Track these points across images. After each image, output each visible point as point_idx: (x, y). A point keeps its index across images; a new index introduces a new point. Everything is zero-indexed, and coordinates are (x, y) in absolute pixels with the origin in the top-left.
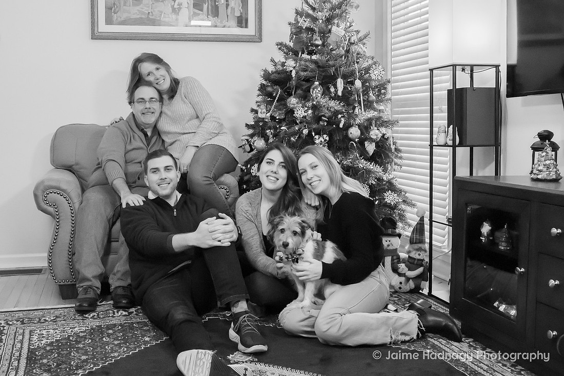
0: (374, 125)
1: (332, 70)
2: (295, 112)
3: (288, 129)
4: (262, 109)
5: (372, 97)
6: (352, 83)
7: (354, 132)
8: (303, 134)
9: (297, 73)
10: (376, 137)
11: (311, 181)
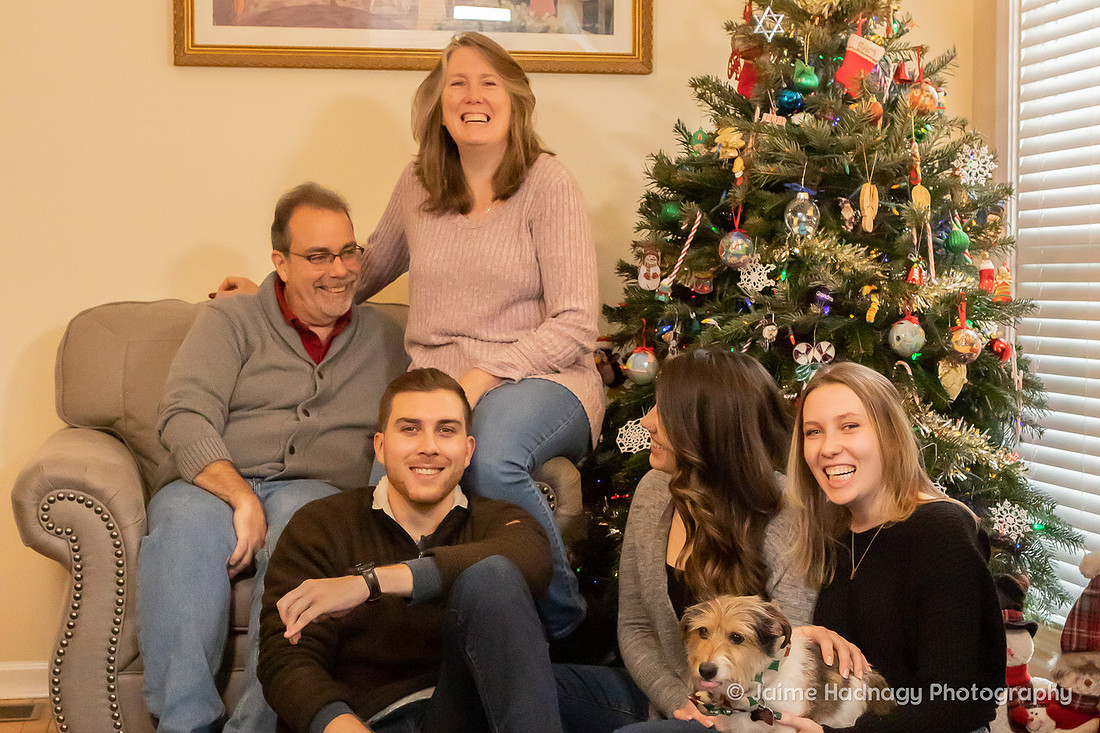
0: (964, 315)
1: (847, 161)
2: (742, 277)
3: (721, 323)
4: (649, 267)
5: (960, 235)
6: (904, 195)
7: (908, 336)
8: (763, 339)
9: (748, 166)
10: (969, 347)
11: (830, 462)
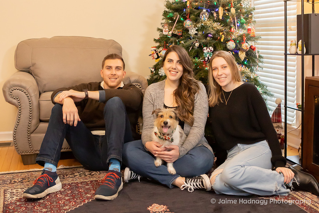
0: (244, 40)
2: (190, 31)
3: (185, 42)
4: (165, 29)
5: (243, 20)
6: (229, 10)
7: (231, 45)
8: (195, 46)
9: (190, 3)
10: (246, 48)
11: (220, 77)
